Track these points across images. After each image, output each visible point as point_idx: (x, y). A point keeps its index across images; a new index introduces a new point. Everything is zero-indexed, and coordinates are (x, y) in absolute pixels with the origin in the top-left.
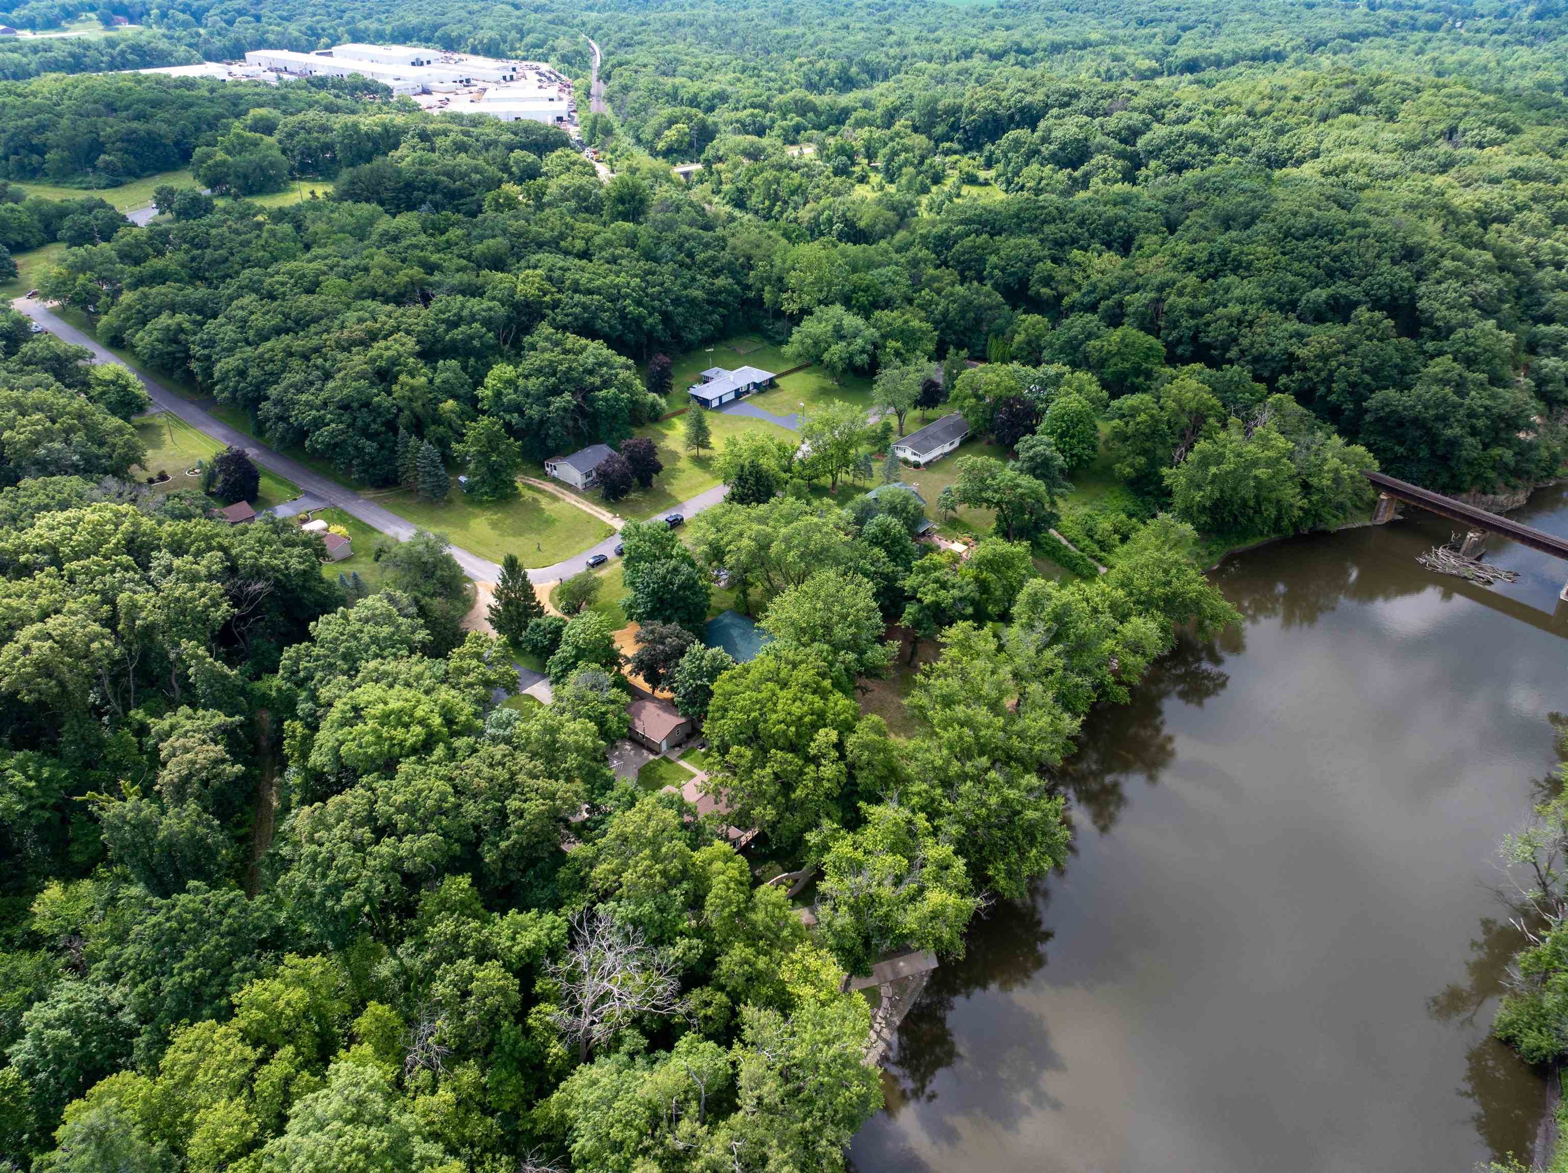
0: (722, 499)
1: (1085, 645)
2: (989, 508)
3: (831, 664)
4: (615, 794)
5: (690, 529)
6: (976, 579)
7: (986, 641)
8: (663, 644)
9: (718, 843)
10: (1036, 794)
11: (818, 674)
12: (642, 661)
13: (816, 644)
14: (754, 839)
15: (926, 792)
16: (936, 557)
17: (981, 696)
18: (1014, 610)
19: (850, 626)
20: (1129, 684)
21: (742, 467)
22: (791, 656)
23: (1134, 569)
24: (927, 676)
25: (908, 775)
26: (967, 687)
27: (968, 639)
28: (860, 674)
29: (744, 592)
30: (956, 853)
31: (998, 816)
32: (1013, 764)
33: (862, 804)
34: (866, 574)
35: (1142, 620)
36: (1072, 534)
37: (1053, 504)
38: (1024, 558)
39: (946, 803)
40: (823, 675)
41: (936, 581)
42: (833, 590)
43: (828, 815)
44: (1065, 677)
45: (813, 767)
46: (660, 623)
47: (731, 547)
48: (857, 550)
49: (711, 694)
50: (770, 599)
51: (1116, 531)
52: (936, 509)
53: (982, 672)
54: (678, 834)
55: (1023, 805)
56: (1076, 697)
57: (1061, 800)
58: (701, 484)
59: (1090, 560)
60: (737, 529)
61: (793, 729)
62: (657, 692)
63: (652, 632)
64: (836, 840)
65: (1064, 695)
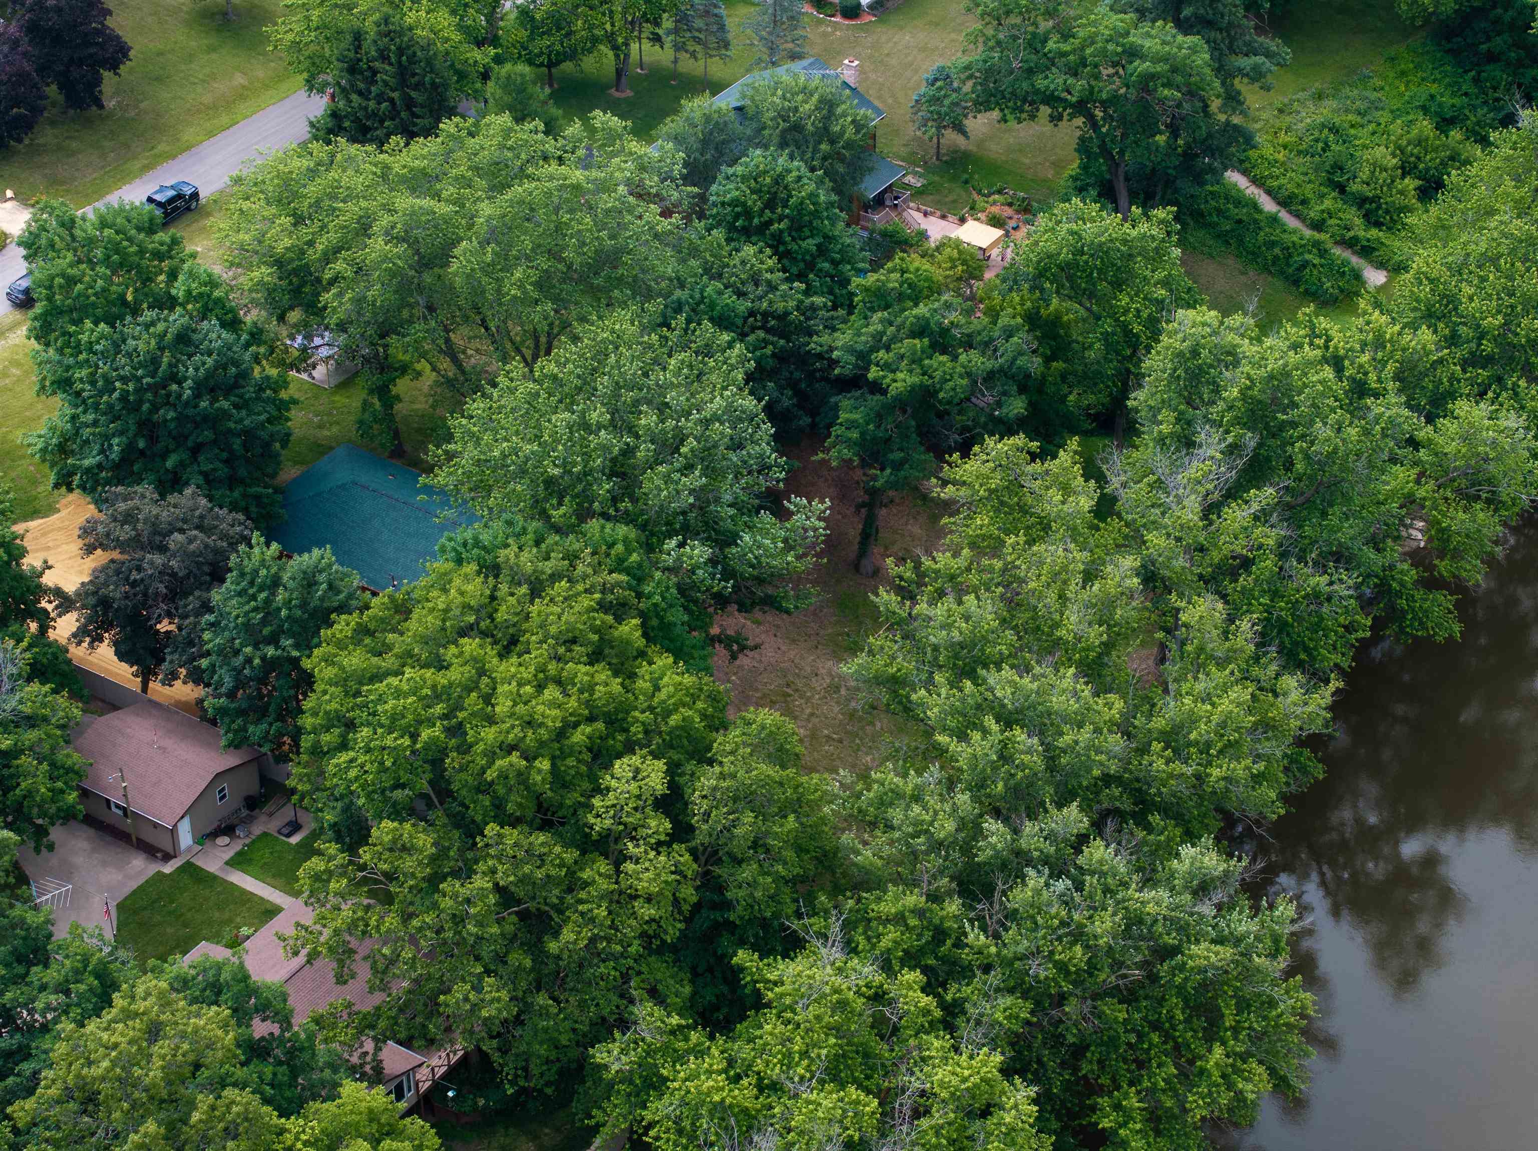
0: (303, 131)
1: (1336, 483)
2: (1056, 119)
3: (639, 576)
4: (52, 975)
5: (219, 222)
6: (1032, 319)
7: (1067, 490)
8: (162, 549)
9: (351, 1089)
10: (1219, 896)
11: (603, 607)
12: (104, 603)
13: (593, 526)
14: (454, 1073)
15: (920, 913)
16: (915, 262)
17: (1058, 643)
18: (1138, 399)
19: (688, 468)
20: (1457, 586)
21: (358, 37)
22: (527, 560)
23: (1458, 271)
24: (907, 594)
25: (866, 871)
26: (1022, 617)
27: (1015, 485)
28: (721, 600)
29: (383, 391)
30: (1007, 1072)
31: (1116, 965)
32: (1155, 819)
33: (743, 957)
34: (722, 322)
35: (1484, 407)
36: (1287, 183)
37: (1233, 99)
38: (1157, 257)
39: (976, 937)
40: (619, 610)
41: (920, 330)
42: (632, 369)
43: (654, 993)
44: (1282, 574)
45: (603, 866)
46: (146, 489)
47: (339, 266)
48: (694, 252)
49: (307, 681)
50: (457, 407)
51: (1406, 170)
52: (911, 130)
53: (1059, 577)
54: (240, 1073)
55: (1183, 929)
56: (1316, 627)
57: (1285, 910)
58: (242, 95)
59: (1337, 251)
60: (351, 210)
61: (544, 765)
62: (155, 686)
63: (129, 518)
64: (680, 1058)
65: (1283, 626)
